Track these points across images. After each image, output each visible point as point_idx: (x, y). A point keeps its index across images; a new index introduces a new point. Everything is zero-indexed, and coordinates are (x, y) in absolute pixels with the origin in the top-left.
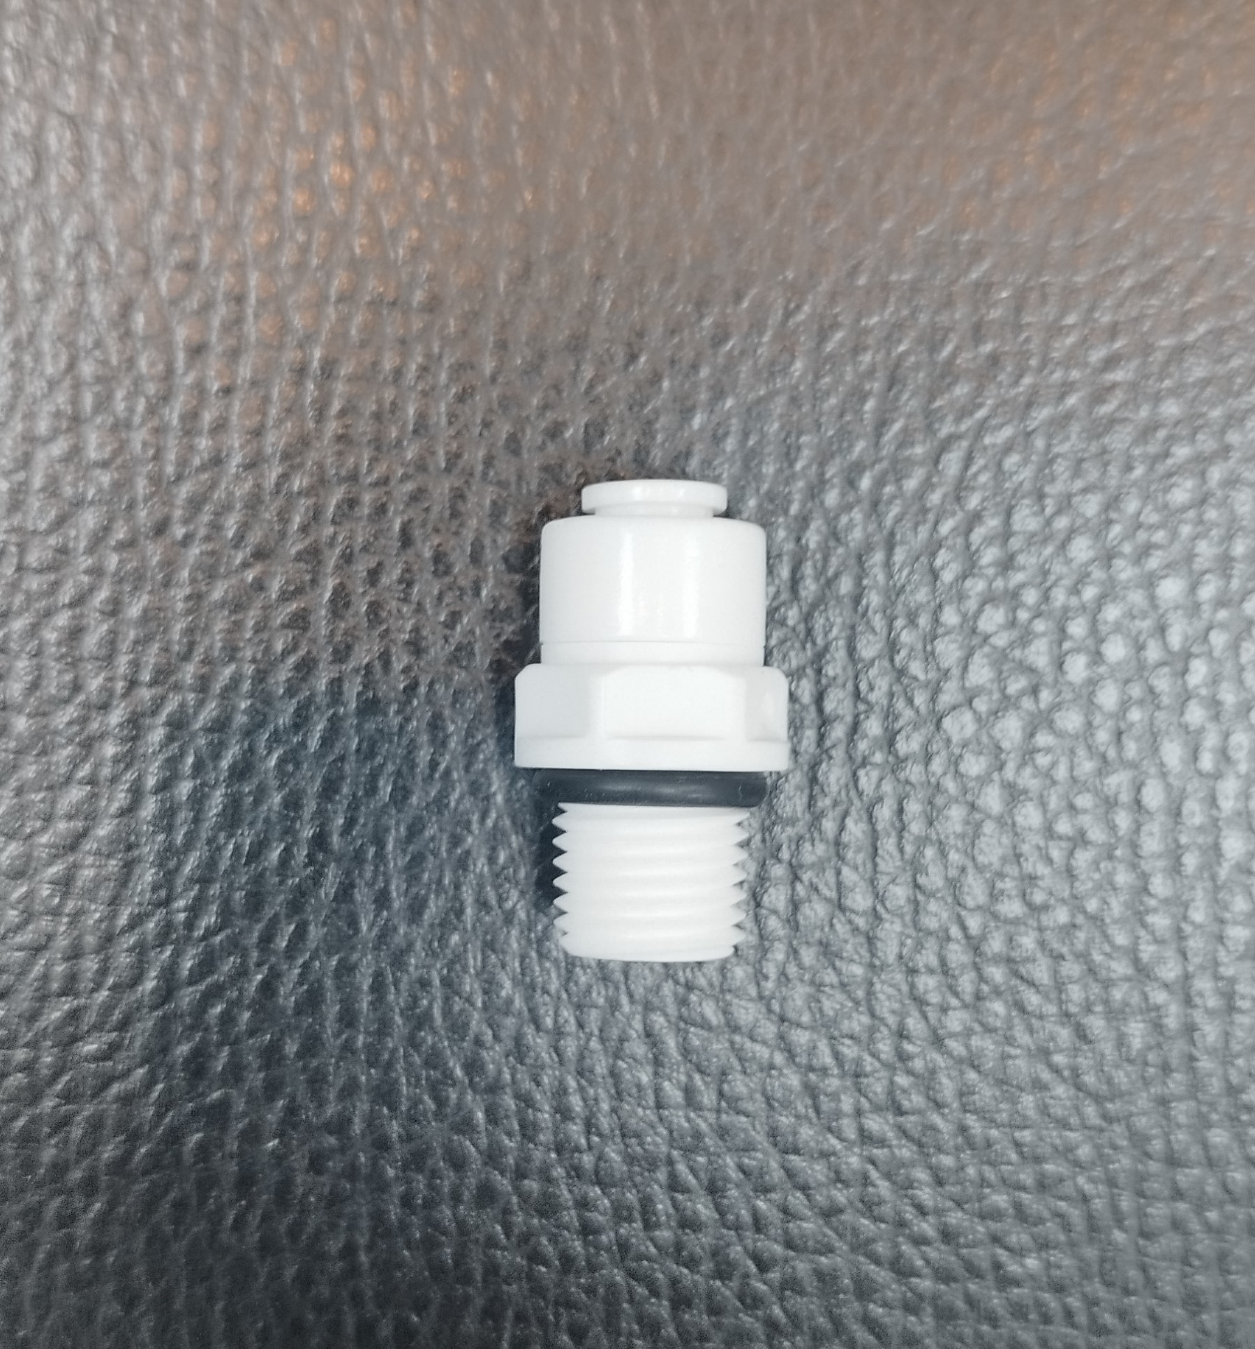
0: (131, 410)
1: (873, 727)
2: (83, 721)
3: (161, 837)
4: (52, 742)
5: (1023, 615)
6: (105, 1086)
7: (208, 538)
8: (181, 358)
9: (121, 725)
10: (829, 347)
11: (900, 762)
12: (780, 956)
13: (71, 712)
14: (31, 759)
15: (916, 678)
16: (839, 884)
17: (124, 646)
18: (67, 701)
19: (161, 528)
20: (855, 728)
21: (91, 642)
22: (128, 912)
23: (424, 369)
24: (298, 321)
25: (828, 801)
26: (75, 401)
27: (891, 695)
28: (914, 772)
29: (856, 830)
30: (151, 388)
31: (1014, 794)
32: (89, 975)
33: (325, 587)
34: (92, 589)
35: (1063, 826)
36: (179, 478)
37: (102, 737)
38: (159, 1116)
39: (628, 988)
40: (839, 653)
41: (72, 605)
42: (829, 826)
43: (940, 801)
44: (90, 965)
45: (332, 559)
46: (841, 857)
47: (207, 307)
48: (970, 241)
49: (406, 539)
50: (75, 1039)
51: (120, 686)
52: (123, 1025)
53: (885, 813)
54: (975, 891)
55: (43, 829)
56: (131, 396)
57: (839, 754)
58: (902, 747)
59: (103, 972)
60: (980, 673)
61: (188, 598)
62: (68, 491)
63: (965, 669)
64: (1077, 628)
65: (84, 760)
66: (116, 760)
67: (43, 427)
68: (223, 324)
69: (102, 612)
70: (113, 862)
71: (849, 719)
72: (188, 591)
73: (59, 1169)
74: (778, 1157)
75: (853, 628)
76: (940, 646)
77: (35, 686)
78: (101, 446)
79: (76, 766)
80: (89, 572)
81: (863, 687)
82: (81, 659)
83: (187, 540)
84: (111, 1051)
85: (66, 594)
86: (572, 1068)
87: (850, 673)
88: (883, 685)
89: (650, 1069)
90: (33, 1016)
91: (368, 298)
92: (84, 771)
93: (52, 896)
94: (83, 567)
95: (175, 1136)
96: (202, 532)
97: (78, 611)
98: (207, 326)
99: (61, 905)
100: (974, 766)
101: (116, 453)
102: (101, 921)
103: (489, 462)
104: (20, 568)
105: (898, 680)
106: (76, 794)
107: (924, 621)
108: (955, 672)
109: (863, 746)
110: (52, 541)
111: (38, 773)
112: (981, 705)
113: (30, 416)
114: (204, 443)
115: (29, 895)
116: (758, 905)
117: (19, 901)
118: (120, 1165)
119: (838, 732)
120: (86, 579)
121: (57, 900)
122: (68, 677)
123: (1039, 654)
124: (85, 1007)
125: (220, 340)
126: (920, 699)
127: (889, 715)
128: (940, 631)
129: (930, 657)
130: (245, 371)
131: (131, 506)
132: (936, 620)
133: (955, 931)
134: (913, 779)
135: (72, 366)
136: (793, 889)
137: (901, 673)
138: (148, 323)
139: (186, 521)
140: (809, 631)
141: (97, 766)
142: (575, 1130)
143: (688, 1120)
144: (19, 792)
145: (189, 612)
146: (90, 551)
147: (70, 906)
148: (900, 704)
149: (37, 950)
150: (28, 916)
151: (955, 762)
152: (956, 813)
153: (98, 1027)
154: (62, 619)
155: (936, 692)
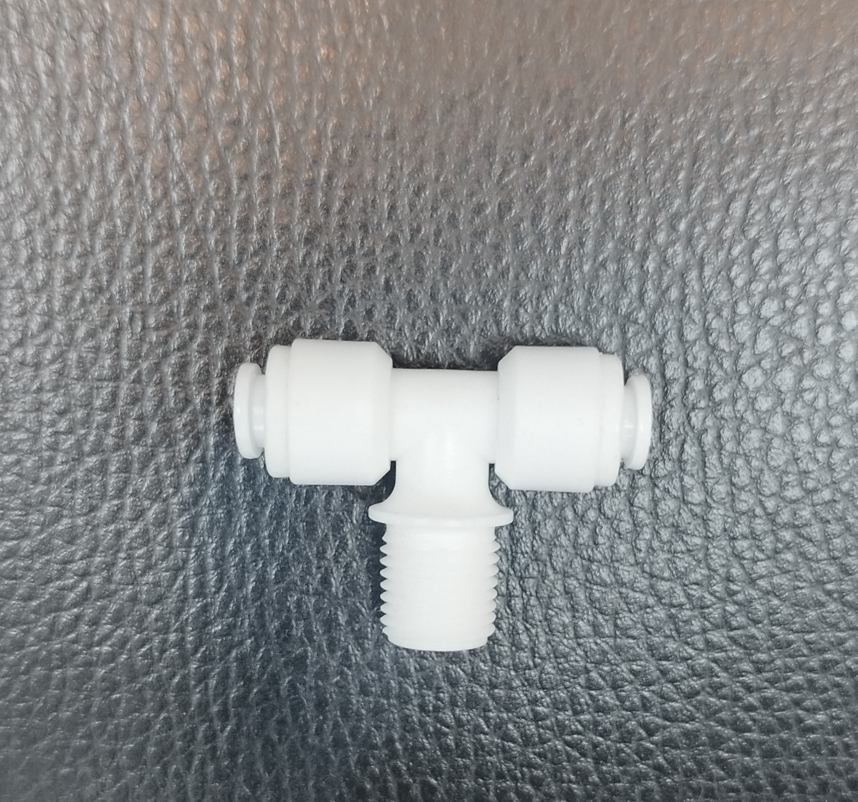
0: (205, 220)
1: (698, 384)
2: (193, 423)
3: (249, 493)
4: (175, 438)
5: (790, 304)
6: (229, 652)
7: (262, 299)
8: (235, 183)
9: (218, 423)
10: (653, 140)
11: (717, 405)
12: (648, 537)
13: (186, 417)
14: (162, 450)
15: (724, 351)
16: (682, 487)
17: (215, 372)
18: (182, 410)
19: (231, 295)
20: (687, 385)
21: (193, 371)
22: (232, 542)
23: (391, 176)
24: (308, 151)
25: (672, 435)
26: (170, 217)
27: (708, 362)
28: (726, 411)
29: (691, 451)
30: (217, 204)
31: (791, 420)
32: (212, 583)
33: (340, 324)
34: (192, 338)
35: (824, 438)
36: (241, 262)
37: (206, 432)
38: (264, 667)
39: (552, 564)
40: (673, 338)
41: (179, 349)
42: (674, 450)
43: (743, 428)
44: (212, 577)
45: (342, 304)
46: (683, 470)
47: (248, 149)
48: (739, 63)
49: (388, 288)
50: (206, 624)
51: (215, 398)
52: (236, 613)
53: (709, 439)
54: (770, 483)
55: (174, 494)
56: (206, 211)
57: (676, 403)
58: (718, 395)
59: (220, 581)
60: (765, 343)
61: (253, 339)
62: (170, 276)
63: (755, 341)
64: (825, 309)
65: (197, 447)
66: (216, 446)
67: (150, 235)
68: (260, 159)
69: (199, 352)
70: (220, 511)
71: (682, 380)
72: (253, 333)
73: (204, 706)
74: (654, 662)
75: (681, 321)
76: (737, 328)
77: (161, 402)
78: (188, 246)
79: (191, 453)
80: (189, 326)
81: (690, 359)
82: (188, 383)
83: (250, 300)
84: (229, 630)
85: (174, 343)
86: (520, 618)
87: (681, 351)
88: (702, 356)
89: (569, 614)
90: (179, 612)
91: (352, 134)
92: (198, 454)
93: (183, 535)
94: (184, 324)
95: (274, 680)
96: (259, 294)
97: (184, 353)
98: (249, 161)
99: (190, 540)
100: (764, 404)
101: (199, 248)
102: (216, 549)
103: (438, 234)
104: (144, 328)
105: (712, 353)
106: (192, 470)
107: (726, 313)
108: (748, 344)
109: (692, 397)
110: (163, 308)
111: (168, 458)
112: (766, 364)
113: (142, 229)
114: (255, 237)
115: (170, 536)
116: (632, 505)
117: (163, 541)
118: (242, 700)
119: (676, 389)
120: (186, 331)
121: (187, 538)
122: (182, 395)
123: (802, 328)
124: (212, 604)
125: (259, 169)
126: (727, 364)
127: (708, 375)
128: (737, 319)
129: (732, 335)
130: (277, 187)
131: (211, 284)
132: (734, 312)
133: (758, 511)
134: (725, 415)
135: (166, 194)
136: (654, 493)
137: (714, 348)
138: (212, 163)
139: (247, 289)
140: (653, 326)
141: (206, 449)
142: (524, 656)
143: (596, 644)
144: (157, 471)
145: (255, 347)
146: (187, 314)
147: (195, 541)
148: (714, 368)
149: (177, 570)
150: (170, 548)
151: (752, 402)
152: (755, 435)
153: (220, 615)
154: (173, 359)
155: (737, 358)
